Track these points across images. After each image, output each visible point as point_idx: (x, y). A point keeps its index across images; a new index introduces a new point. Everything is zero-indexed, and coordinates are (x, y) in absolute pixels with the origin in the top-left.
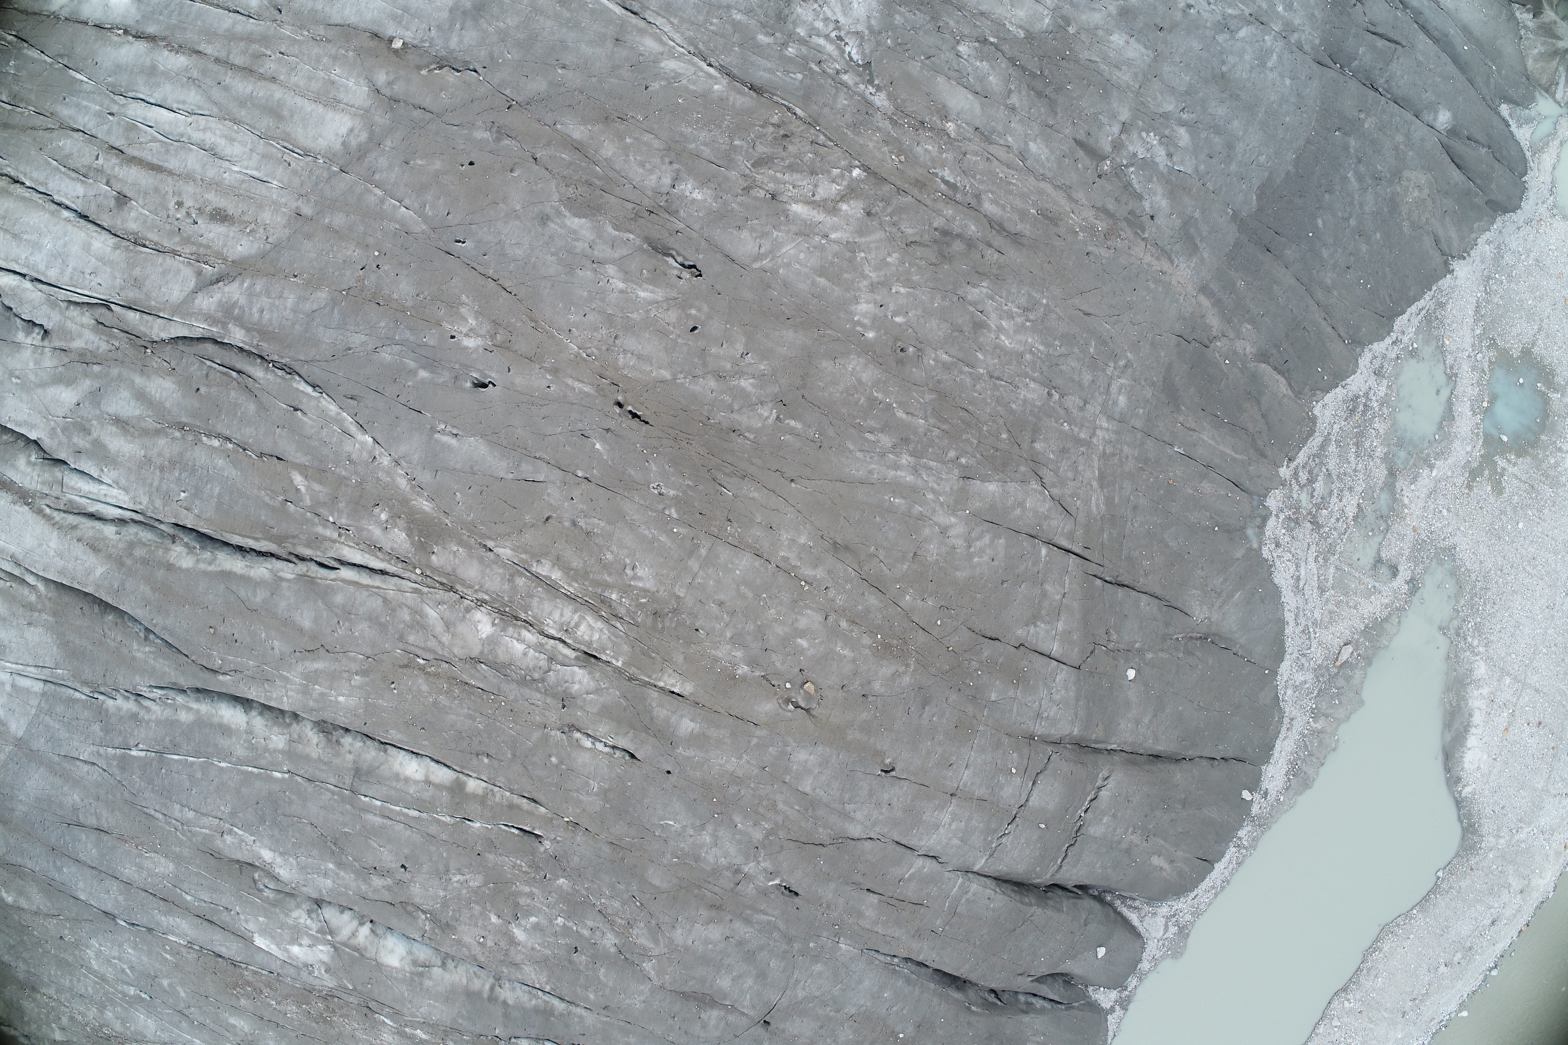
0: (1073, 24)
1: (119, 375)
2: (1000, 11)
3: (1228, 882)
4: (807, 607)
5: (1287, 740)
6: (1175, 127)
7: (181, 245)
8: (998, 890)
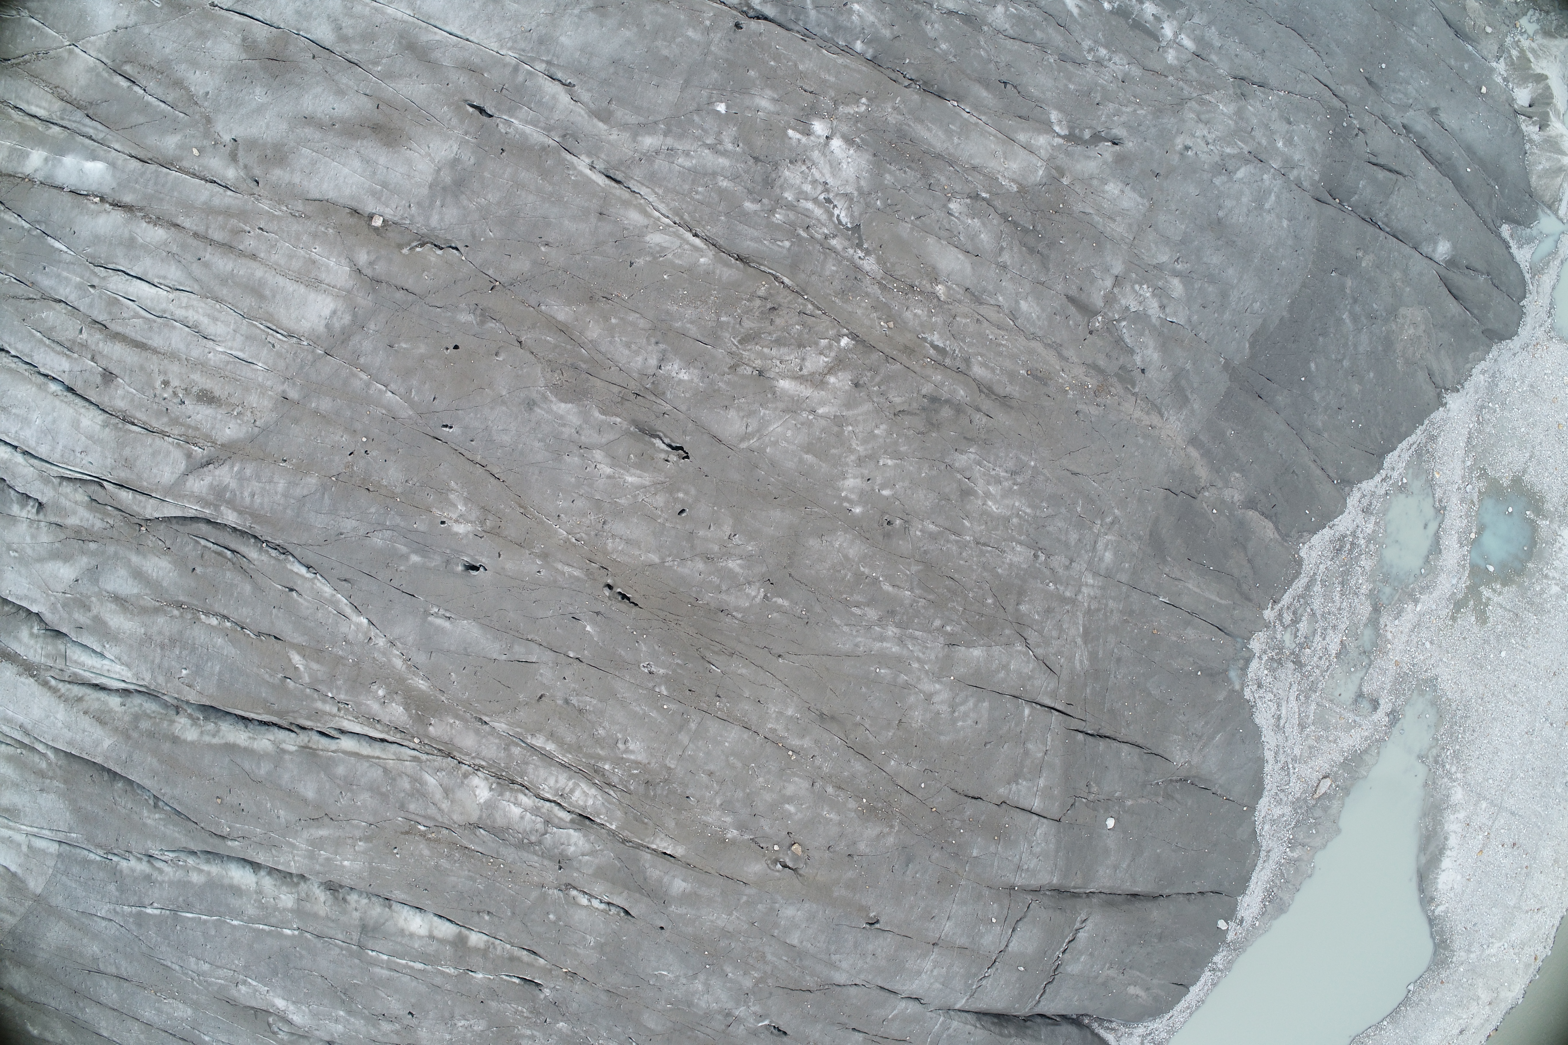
0: (1068, 175)
1: (116, 553)
2: (993, 165)
3: (1203, 1002)
4: (795, 774)
5: (1264, 871)
6: (1169, 278)
7: (169, 426)
8: (978, 1025)
